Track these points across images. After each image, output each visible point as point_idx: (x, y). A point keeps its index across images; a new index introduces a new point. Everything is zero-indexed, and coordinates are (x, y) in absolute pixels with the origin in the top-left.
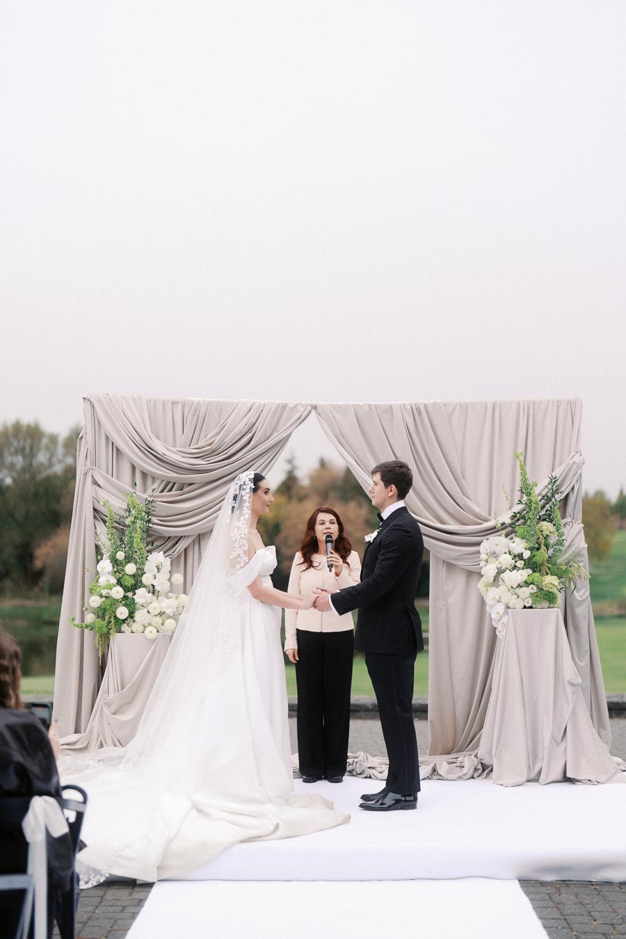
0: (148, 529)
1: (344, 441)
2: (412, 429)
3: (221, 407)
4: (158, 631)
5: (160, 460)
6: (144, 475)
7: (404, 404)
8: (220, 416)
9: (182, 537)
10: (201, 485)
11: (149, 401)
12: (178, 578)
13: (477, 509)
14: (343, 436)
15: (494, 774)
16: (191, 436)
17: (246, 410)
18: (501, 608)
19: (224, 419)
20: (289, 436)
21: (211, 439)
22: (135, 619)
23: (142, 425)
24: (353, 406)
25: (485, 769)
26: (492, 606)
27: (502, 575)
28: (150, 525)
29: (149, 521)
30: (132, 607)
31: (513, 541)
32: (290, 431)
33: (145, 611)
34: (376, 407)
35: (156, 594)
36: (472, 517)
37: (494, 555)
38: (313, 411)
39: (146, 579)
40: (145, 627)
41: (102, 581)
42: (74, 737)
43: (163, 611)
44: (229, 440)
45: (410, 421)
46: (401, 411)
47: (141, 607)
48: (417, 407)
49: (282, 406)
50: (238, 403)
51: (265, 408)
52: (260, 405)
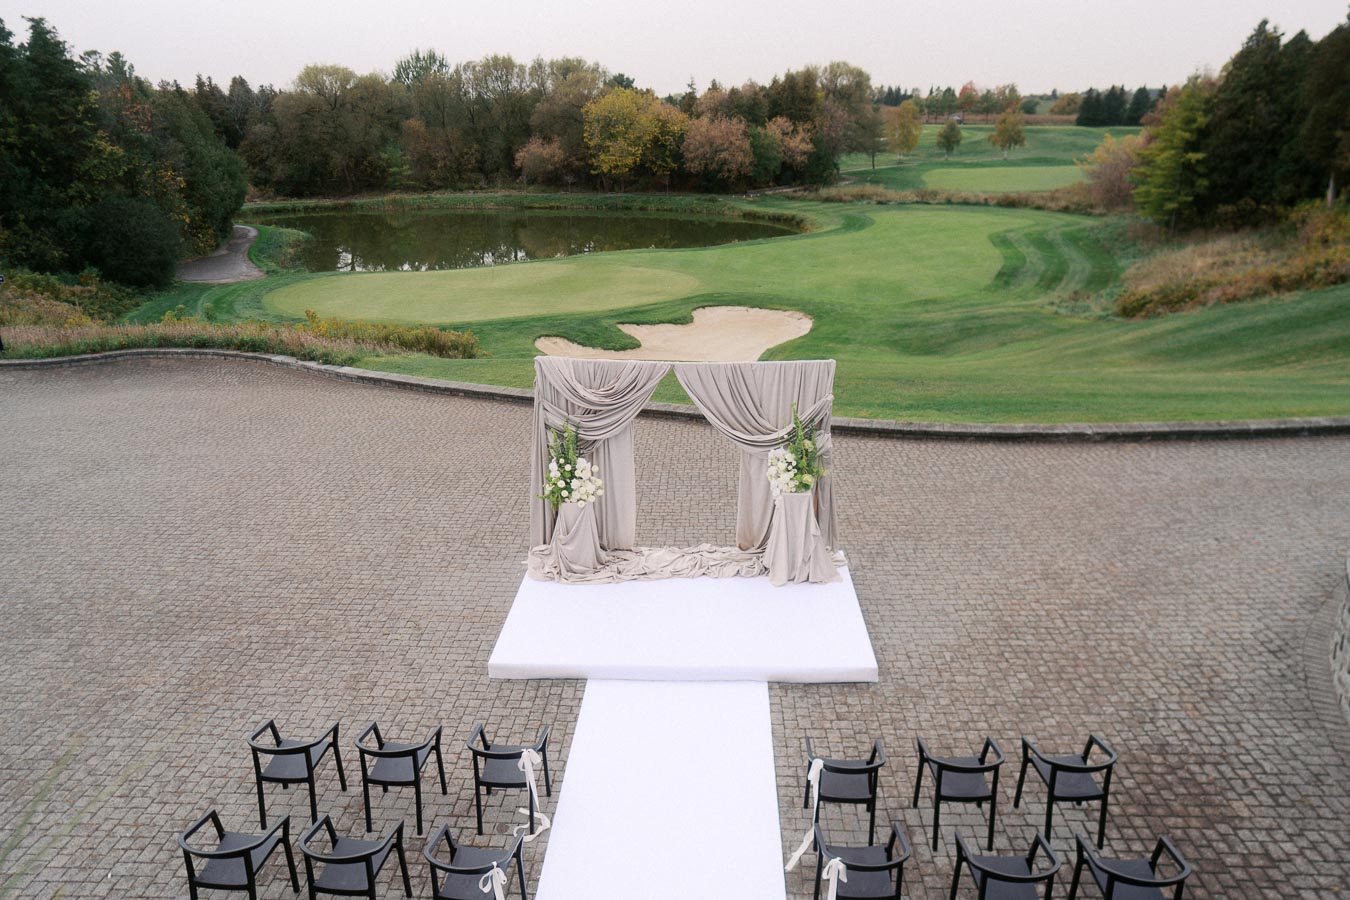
1: (690, 386)
2: (731, 380)
4: (584, 503)
7: (726, 365)
8: (617, 371)
9: (597, 440)
10: (607, 411)
13: (769, 425)
14: (689, 383)
15: (770, 576)
16: (600, 383)
17: (631, 368)
18: (778, 491)
19: (620, 373)
21: (612, 386)
22: (572, 496)
23: (570, 376)
24: (696, 365)
25: (766, 571)
26: (773, 488)
28: (578, 435)
30: (570, 491)
31: (787, 452)
33: (577, 492)
34: (710, 366)
35: (583, 481)
36: (765, 431)
37: (776, 460)
39: (577, 473)
40: (578, 502)
41: (552, 475)
42: (543, 547)
43: (588, 492)
44: (622, 387)
45: (730, 376)
46: (725, 369)
47: (575, 490)
48: (734, 366)
49: (654, 365)
50: (627, 363)
51: (643, 367)
52: (640, 365)
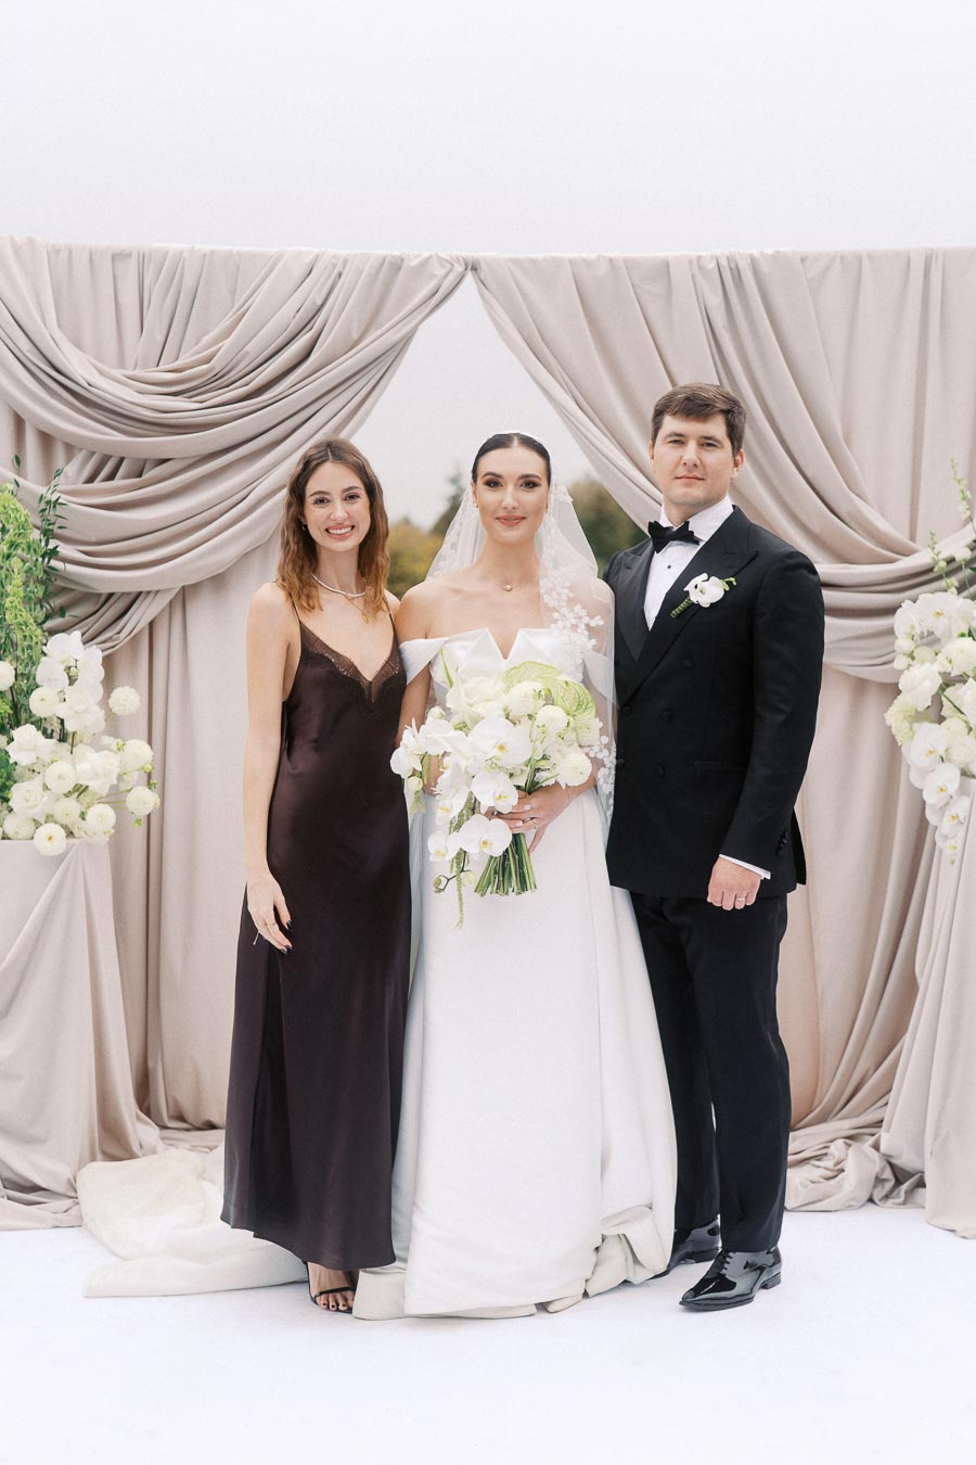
0: (50, 572)
1: (548, 354)
2: (720, 321)
3: (235, 266)
4: (70, 834)
5: (84, 400)
6: (46, 440)
7: (699, 258)
8: (233, 292)
9: (140, 593)
10: (187, 463)
11: (55, 251)
12: (128, 698)
13: (883, 525)
14: (544, 341)
15: (927, 1195)
16: (161, 339)
17: (298, 272)
18: (949, 777)
19: (245, 296)
20: (406, 341)
21: (210, 346)
22: (10, 804)
23: (35, 313)
24: (572, 262)
25: (902, 1181)
26: (926, 772)
27: (949, 692)
28: (54, 563)
29: (53, 553)
32: (415, 322)
33: (36, 783)
34: (631, 264)
35: (70, 740)
36: (868, 544)
37: (930, 640)
38: (469, 275)
39: (38, 703)
40: (37, 824)
43: (84, 783)
44: (256, 348)
45: (715, 302)
46: (693, 275)
47: (28, 774)
48: (733, 266)
49: (391, 264)
50: (280, 256)
51: (347, 268)
52: (334, 261)
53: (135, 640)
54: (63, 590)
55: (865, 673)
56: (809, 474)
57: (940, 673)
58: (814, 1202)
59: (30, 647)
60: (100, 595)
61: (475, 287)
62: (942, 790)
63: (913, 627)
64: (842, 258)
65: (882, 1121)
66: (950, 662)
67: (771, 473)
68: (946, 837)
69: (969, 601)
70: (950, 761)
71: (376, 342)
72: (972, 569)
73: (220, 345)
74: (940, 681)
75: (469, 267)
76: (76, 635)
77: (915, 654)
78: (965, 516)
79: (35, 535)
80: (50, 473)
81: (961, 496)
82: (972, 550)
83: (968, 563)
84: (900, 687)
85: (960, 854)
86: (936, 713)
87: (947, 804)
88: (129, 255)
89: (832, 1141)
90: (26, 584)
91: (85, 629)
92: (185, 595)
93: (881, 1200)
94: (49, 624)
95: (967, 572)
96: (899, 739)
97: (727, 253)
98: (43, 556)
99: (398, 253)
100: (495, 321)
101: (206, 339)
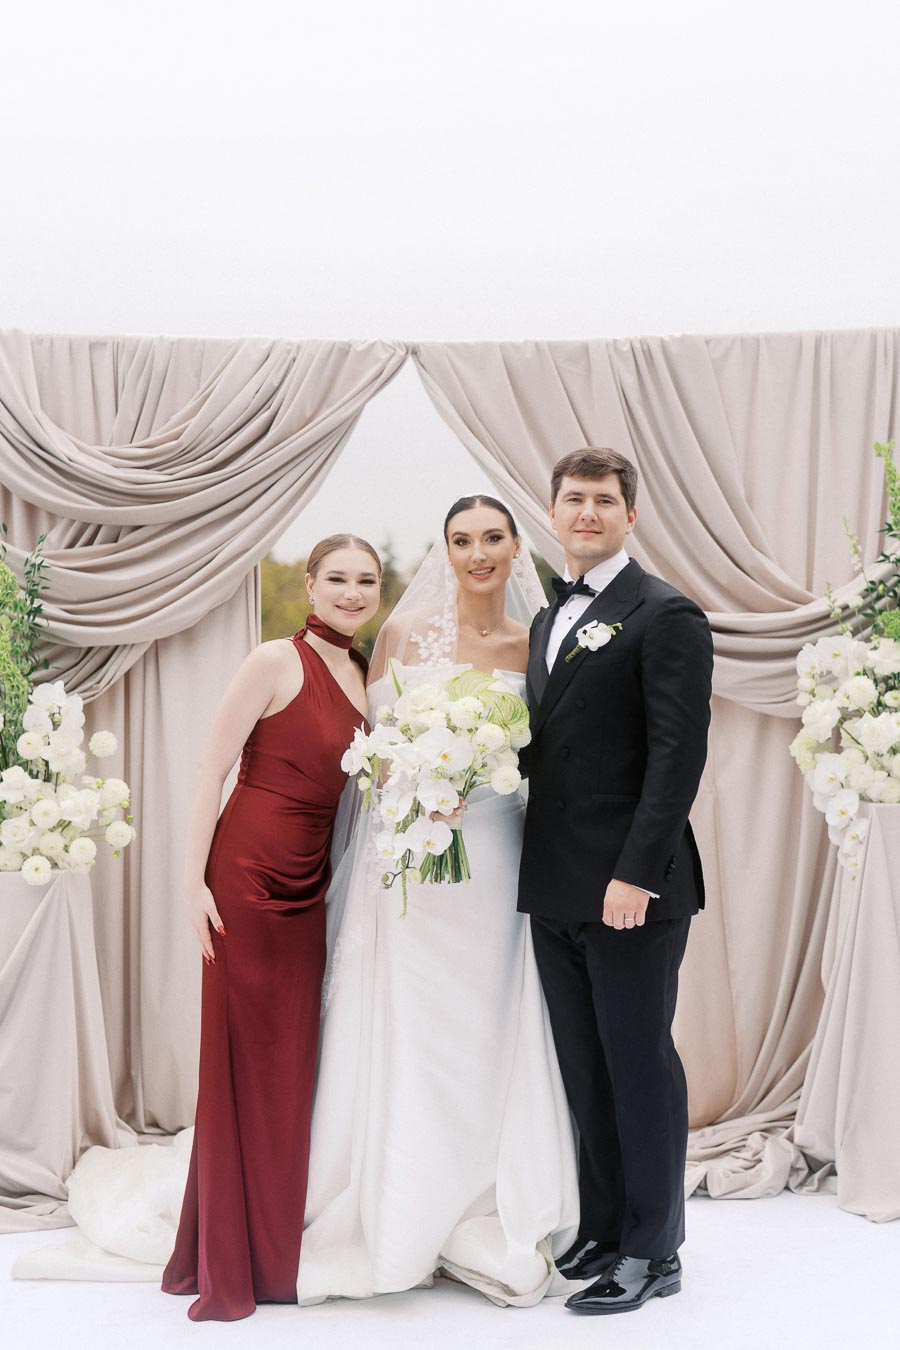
0: (35, 629)
1: (482, 427)
2: (634, 397)
3: (200, 354)
4: (55, 865)
5: (64, 473)
6: (31, 509)
7: (615, 341)
8: (198, 375)
9: (117, 647)
10: (159, 528)
11: (38, 341)
12: (107, 742)
13: (782, 577)
14: (477, 415)
15: (839, 1182)
16: (135, 419)
17: (257, 357)
18: (850, 802)
19: (209, 379)
20: (354, 418)
21: (176, 425)
23: (22, 399)
24: (502, 347)
25: (815, 1170)
26: (828, 798)
27: (846, 725)
28: (38, 620)
29: (37, 611)
31: (872, 645)
32: (362, 401)
33: (25, 816)
34: (555, 348)
35: (54, 780)
36: (772, 595)
37: (829, 679)
38: (410, 360)
39: (25, 747)
40: (25, 857)
43: (68, 819)
44: (219, 426)
45: (630, 380)
46: (610, 357)
47: (16, 811)
48: (645, 348)
49: (340, 349)
50: (240, 343)
51: (301, 353)
52: (289, 347)
53: (112, 690)
54: (47, 644)
55: (770, 710)
56: (716, 532)
57: (839, 708)
58: (735, 1191)
59: (17, 696)
60: (81, 649)
61: (415, 369)
62: (843, 813)
63: (813, 668)
64: (742, 340)
65: (794, 1114)
66: (848, 697)
67: (682, 532)
68: (847, 856)
69: (863, 644)
70: (849, 787)
71: (329, 418)
72: (865, 615)
73: (186, 424)
74: (838, 715)
75: (410, 352)
76: (60, 684)
77: (815, 692)
78: (857, 568)
79: (22, 595)
80: (34, 540)
81: (853, 549)
82: (864, 598)
83: (861, 610)
84: (803, 721)
85: (860, 872)
86: (836, 744)
87: (848, 826)
88: (105, 344)
89: (749, 1134)
90: (13, 639)
91: (66, 681)
92: (158, 648)
93: (796, 1188)
94: (35, 675)
95: (860, 618)
96: (802, 768)
97: (639, 337)
98: (29, 614)
99: (346, 340)
100: (433, 399)
101: (175, 418)
